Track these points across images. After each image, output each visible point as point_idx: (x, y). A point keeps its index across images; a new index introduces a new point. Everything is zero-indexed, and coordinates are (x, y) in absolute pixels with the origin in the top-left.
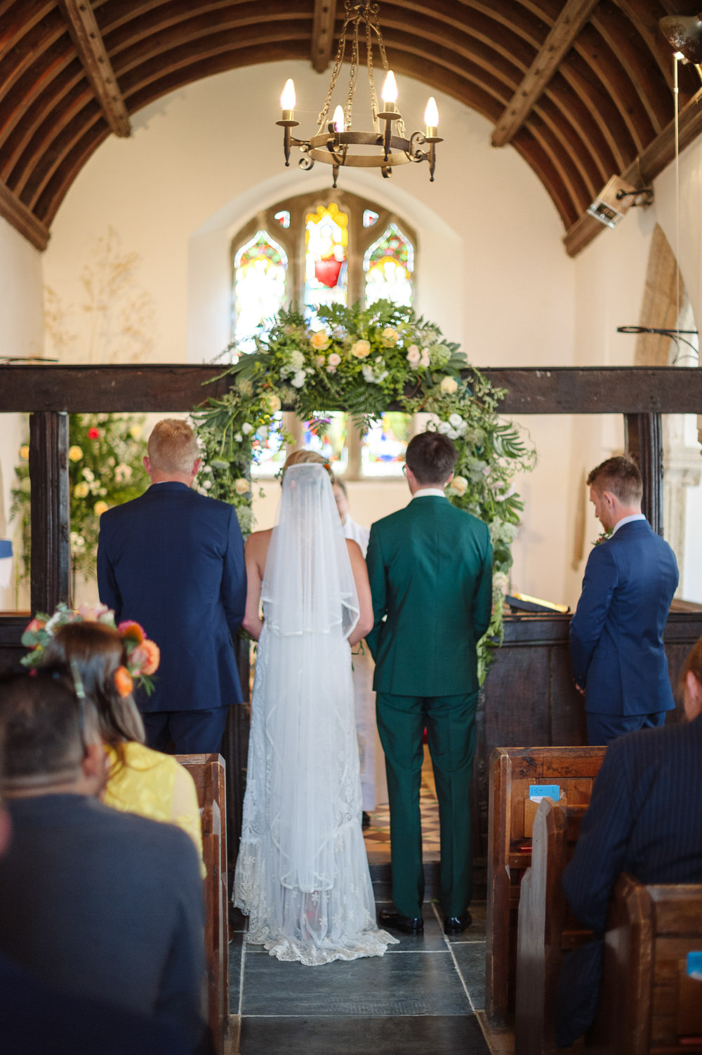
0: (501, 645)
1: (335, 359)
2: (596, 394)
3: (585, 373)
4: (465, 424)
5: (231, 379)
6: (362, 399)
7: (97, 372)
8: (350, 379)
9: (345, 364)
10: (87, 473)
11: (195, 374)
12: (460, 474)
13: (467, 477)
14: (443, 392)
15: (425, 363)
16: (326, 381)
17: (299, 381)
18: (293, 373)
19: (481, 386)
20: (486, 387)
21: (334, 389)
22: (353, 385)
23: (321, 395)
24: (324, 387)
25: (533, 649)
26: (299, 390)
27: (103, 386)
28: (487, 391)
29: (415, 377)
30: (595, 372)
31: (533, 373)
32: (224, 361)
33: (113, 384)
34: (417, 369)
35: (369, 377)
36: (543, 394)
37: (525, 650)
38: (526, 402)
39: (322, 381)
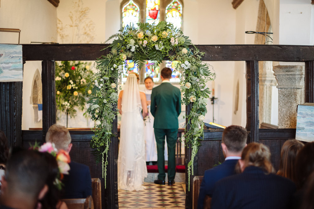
0: (203, 140)
1: (145, 42)
2: (236, 54)
3: (232, 47)
4: (190, 64)
5: (110, 49)
6: (155, 56)
7: (64, 47)
8: (151, 49)
9: (149, 43)
10: (71, 82)
11: (98, 47)
12: (188, 81)
13: (191, 83)
14: (183, 53)
15: (177, 43)
16: (142, 49)
17: (133, 49)
18: (131, 47)
19: (196, 51)
20: (197, 52)
21: (145, 52)
22: (152, 51)
23: (141, 54)
24: (142, 51)
25: (214, 141)
26: (133, 52)
27: (66, 51)
28: (198, 53)
29: (173, 48)
30: (235, 46)
31: (214, 47)
32: (108, 43)
33: (70, 50)
34: (174, 45)
35: (157, 48)
36: (218, 54)
37: (211, 142)
38: (212, 57)
39: (141, 49)
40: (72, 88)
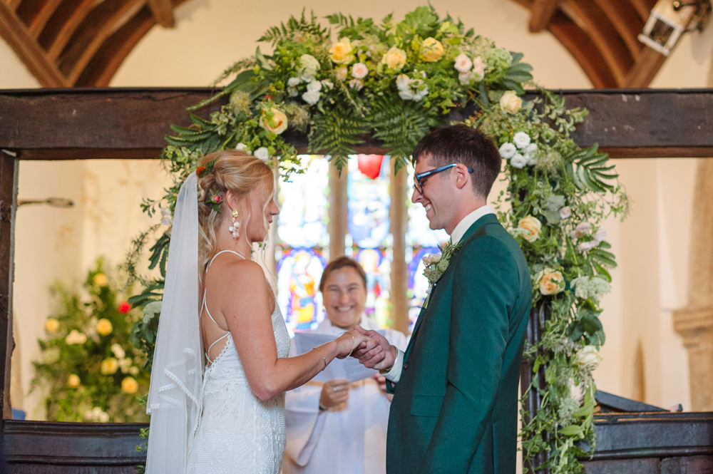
0: (592, 456)
1: (360, 70)
2: (700, 122)
3: (684, 96)
4: (534, 146)
5: (226, 99)
6: (396, 121)
7: (54, 98)
8: (381, 94)
9: (371, 78)
10: (118, 350)
11: (180, 99)
12: (531, 213)
14: (505, 112)
15: (479, 73)
16: (349, 96)
17: (312, 96)
18: (305, 84)
19: (552, 107)
20: (558, 108)
21: (359, 108)
22: (384, 102)
23: (341, 116)
24: (346, 106)
25: (636, 462)
26: (313, 110)
27: (61, 116)
28: (560, 112)
29: (464, 93)
30: (697, 96)
31: (618, 96)
33: (75, 112)
34: (468, 83)
35: (405, 93)
36: (632, 123)
37: (625, 463)
38: (611, 133)
39: (343, 96)
40: (119, 369)
